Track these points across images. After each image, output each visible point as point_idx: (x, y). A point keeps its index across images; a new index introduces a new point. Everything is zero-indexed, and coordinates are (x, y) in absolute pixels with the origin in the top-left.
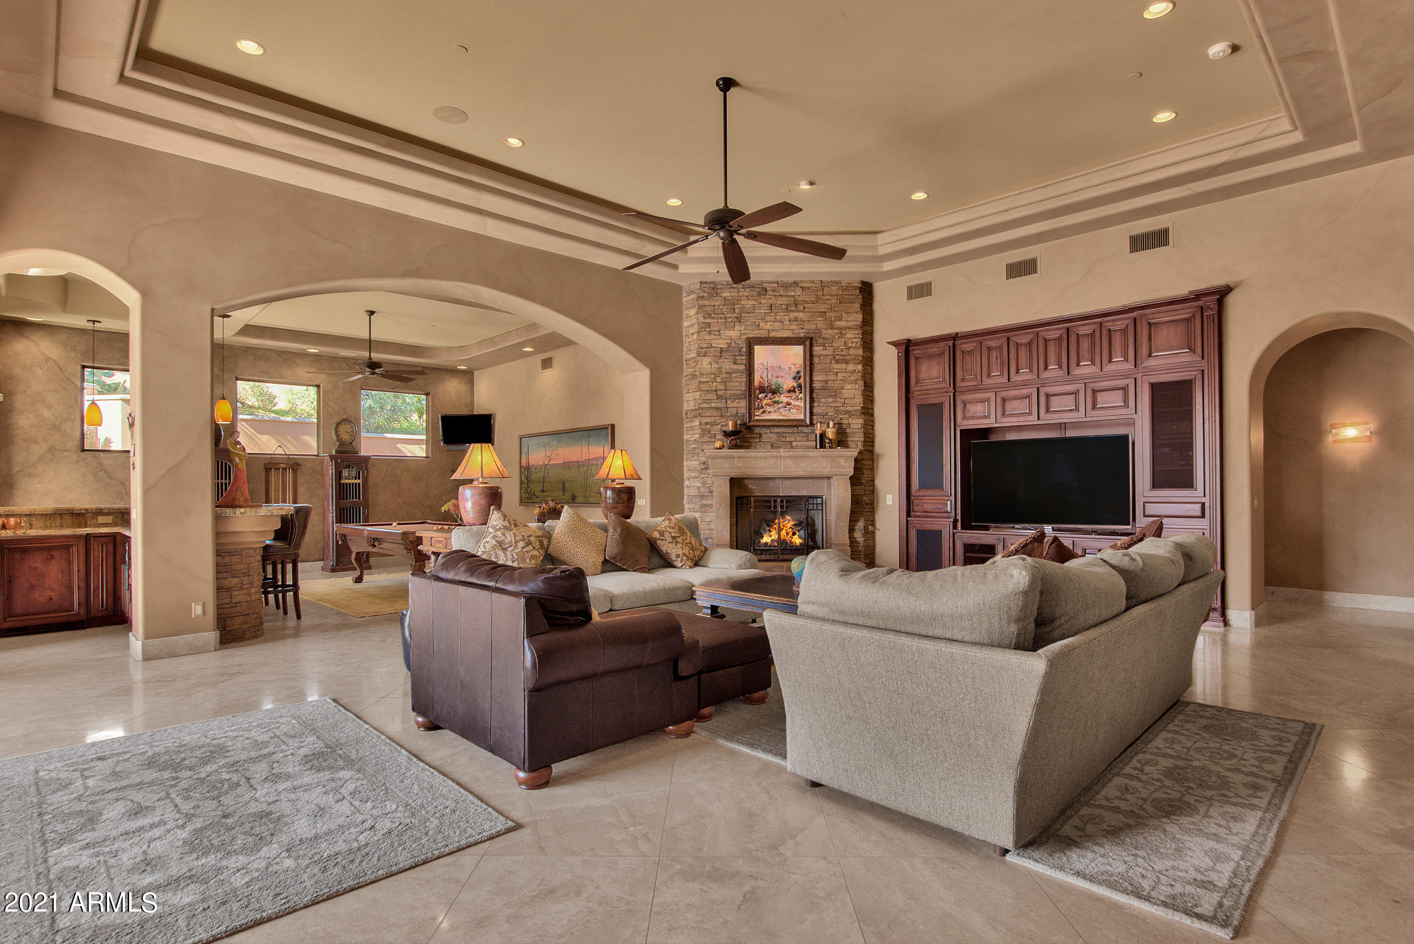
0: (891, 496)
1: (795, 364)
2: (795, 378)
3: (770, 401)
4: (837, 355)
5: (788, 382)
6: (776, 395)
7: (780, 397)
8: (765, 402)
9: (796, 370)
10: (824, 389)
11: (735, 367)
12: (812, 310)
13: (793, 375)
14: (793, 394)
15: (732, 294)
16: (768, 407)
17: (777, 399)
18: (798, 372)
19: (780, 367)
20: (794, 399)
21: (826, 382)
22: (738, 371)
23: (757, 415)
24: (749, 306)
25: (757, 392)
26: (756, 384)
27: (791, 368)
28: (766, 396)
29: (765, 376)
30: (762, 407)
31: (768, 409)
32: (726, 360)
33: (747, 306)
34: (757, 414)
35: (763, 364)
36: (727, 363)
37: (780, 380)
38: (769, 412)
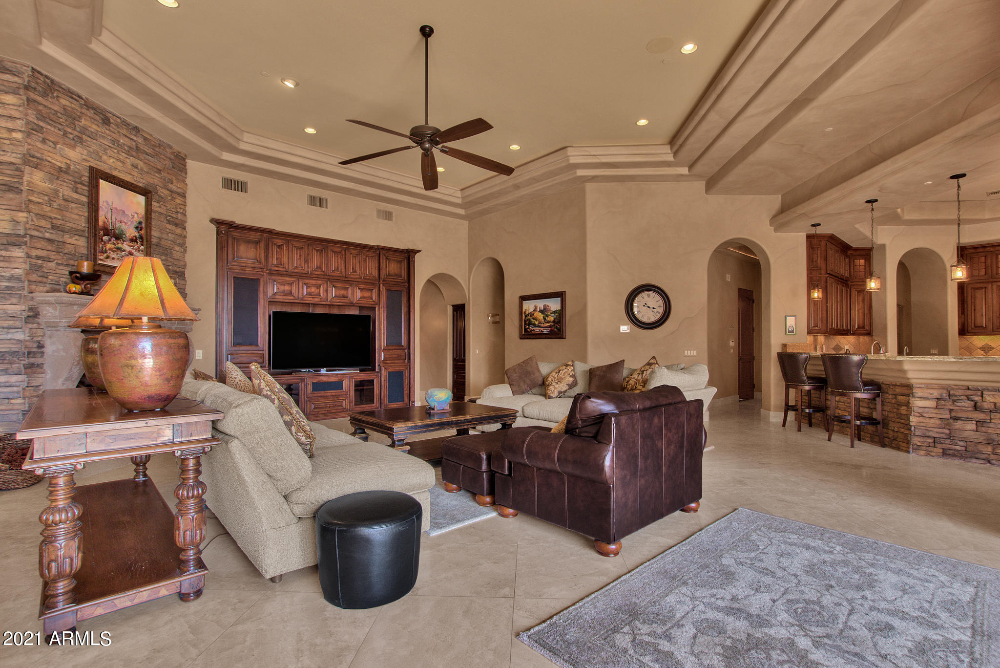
0: (201, 351)
1: (137, 213)
2: (137, 228)
3: (113, 246)
4: (170, 216)
5: (131, 230)
6: (119, 241)
7: (123, 244)
8: (109, 246)
9: (138, 220)
10: (158, 245)
11: (75, 196)
12: (151, 164)
13: (136, 224)
14: (134, 244)
15: (73, 106)
16: (112, 253)
17: (120, 245)
18: (140, 223)
19: (124, 212)
20: (136, 250)
21: (160, 239)
22: (77, 202)
23: (101, 260)
24: (93, 130)
25: (102, 232)
26: (101, 223)
27: (134, 216)
28: (110, 240)
29: (109, 217)
30: (106, 252)
31: (112, 255)
32: (65, 184)
33: (89, 129)
34: (101, 257)
35: (108, 204)
36: (66, 188)
37: (124, 227)
38: (113, 258)
